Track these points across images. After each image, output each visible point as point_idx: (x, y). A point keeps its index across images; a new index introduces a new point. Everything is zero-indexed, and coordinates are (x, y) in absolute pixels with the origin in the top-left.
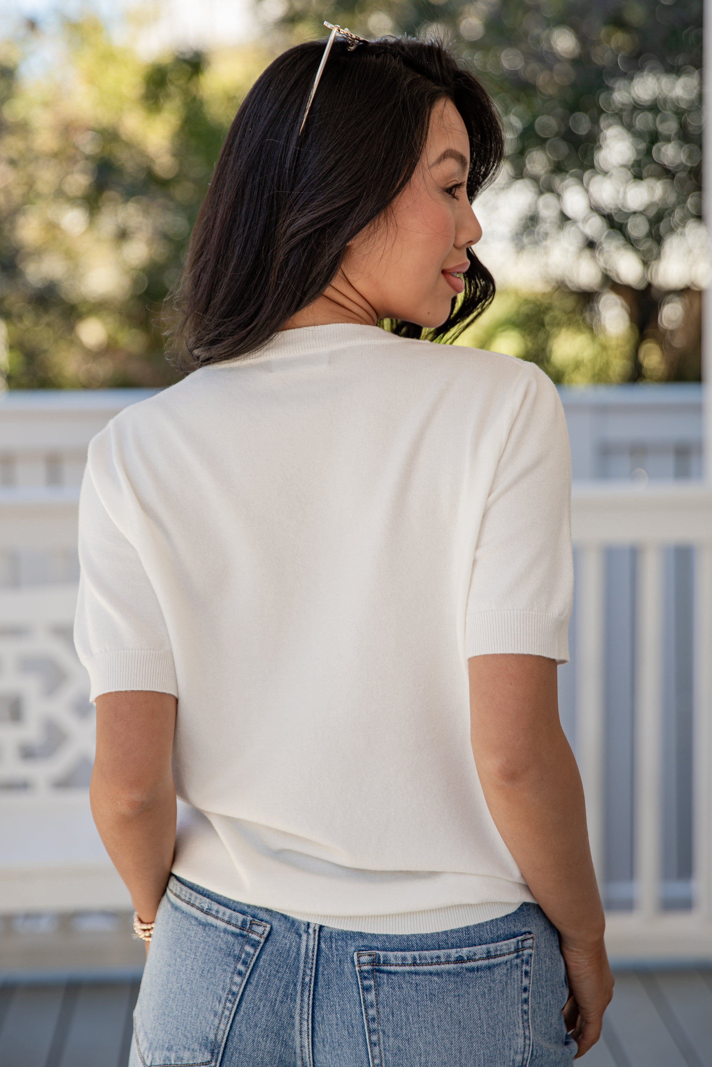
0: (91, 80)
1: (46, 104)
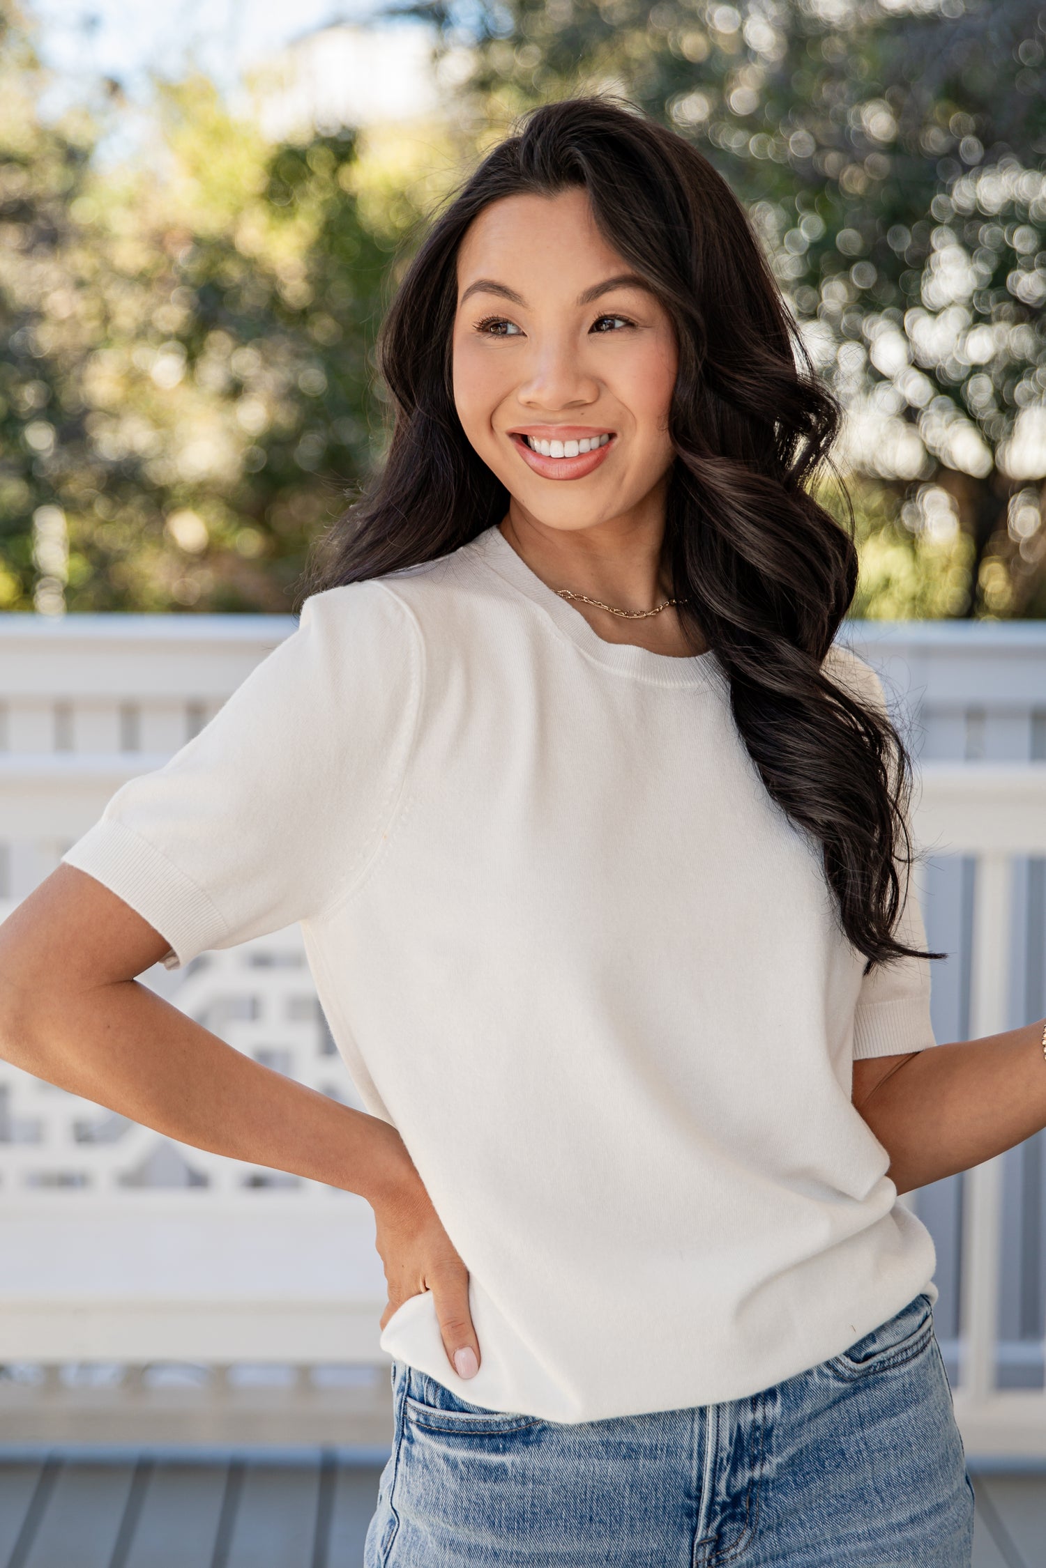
0: (197, 170)
1: (132, 204)
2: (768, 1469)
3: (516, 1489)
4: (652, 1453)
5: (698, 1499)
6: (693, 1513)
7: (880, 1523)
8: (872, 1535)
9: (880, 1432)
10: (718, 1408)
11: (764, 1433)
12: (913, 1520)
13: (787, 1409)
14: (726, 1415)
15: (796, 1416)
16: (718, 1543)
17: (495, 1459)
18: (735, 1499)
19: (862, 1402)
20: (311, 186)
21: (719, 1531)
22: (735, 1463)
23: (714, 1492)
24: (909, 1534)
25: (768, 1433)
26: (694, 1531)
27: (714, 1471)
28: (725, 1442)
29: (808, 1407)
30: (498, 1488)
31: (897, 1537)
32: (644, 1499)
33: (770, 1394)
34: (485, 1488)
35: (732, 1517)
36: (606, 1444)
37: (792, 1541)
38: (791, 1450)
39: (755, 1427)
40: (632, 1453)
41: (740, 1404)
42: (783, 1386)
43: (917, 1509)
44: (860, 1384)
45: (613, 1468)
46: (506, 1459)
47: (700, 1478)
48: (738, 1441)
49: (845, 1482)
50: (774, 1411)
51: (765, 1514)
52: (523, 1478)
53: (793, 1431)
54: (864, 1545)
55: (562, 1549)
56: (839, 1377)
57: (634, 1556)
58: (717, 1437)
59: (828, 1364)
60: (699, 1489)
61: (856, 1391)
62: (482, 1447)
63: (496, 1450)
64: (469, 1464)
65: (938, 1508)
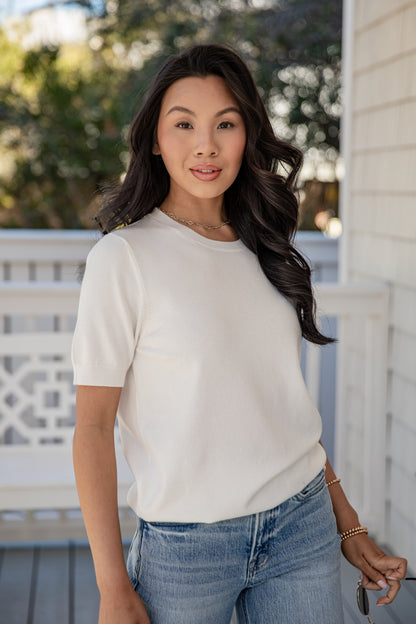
2: (274, 534)
3: (189, 545)
4: (236, 530)
5: (251, 546)
6: (249, 551)
7: (310, 550)
8: (307, 555)
9: (309, 518)
10: (260, 514)
11: (273, 520)
12: (321, 548)
13: (282, 512)
14: (263, 516)
15: (284, 514)
16: (257, 562)
17: (180, 534)
18: (263, 545)
19: (304, 508)
20: (40, 68)
21: (258, 558)
22: (264, 531)
23: (257, 543)
24: (321, 553)
25: (275, 521)
26: (249, 558)
27: (257, 536)
28: (262, 525)
29: (288, 511)
30: (182, 545)
31: (316, 555)
32: (232, 546)
33: (277, 508)
34: (176, 545)
35: (262, 552)
36: (220, 527)
37: (281, 559)
38: (282, 527)
39: (271, 519)
40: (229, 530)
41: (267, 512)
42: (281, 505)
43: (322, 545)
44: (304, 502)
45: (222, 536)
46: (184, 534)
47: (252, 538)
48: (265, 525)
49: (298, 537)
50: (277, 513)
51: (273, 549)
52: (191, 541)
53: (282, 520)
54: (305, 558)
55: (204, 566)
56: (298, 500)
57: (229, 567)
58: (259, 524)
59: (296, 496)
60: (252, 542)
61: (302, 504)
62: (175, 530)
63: (180, 531)
64: (171, 536)
65: (330, 543)
